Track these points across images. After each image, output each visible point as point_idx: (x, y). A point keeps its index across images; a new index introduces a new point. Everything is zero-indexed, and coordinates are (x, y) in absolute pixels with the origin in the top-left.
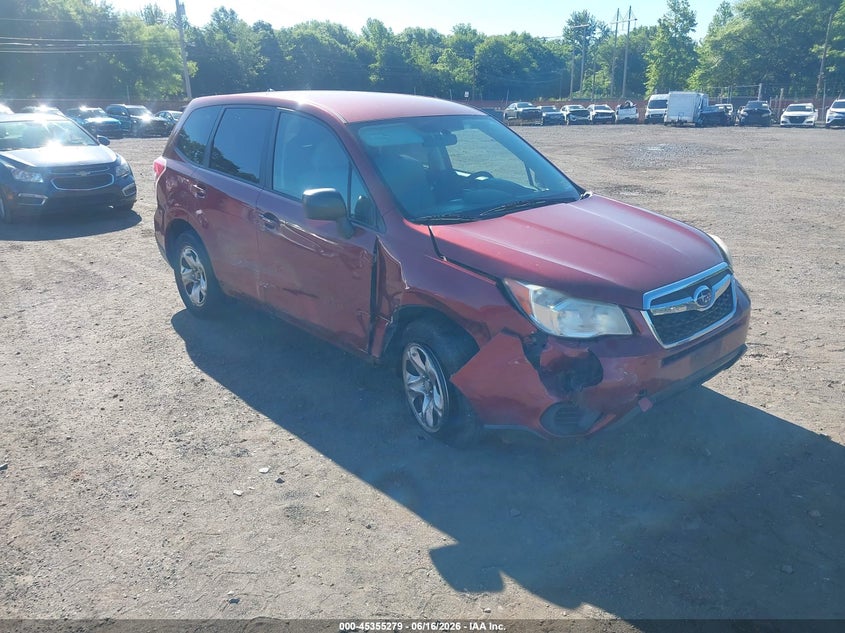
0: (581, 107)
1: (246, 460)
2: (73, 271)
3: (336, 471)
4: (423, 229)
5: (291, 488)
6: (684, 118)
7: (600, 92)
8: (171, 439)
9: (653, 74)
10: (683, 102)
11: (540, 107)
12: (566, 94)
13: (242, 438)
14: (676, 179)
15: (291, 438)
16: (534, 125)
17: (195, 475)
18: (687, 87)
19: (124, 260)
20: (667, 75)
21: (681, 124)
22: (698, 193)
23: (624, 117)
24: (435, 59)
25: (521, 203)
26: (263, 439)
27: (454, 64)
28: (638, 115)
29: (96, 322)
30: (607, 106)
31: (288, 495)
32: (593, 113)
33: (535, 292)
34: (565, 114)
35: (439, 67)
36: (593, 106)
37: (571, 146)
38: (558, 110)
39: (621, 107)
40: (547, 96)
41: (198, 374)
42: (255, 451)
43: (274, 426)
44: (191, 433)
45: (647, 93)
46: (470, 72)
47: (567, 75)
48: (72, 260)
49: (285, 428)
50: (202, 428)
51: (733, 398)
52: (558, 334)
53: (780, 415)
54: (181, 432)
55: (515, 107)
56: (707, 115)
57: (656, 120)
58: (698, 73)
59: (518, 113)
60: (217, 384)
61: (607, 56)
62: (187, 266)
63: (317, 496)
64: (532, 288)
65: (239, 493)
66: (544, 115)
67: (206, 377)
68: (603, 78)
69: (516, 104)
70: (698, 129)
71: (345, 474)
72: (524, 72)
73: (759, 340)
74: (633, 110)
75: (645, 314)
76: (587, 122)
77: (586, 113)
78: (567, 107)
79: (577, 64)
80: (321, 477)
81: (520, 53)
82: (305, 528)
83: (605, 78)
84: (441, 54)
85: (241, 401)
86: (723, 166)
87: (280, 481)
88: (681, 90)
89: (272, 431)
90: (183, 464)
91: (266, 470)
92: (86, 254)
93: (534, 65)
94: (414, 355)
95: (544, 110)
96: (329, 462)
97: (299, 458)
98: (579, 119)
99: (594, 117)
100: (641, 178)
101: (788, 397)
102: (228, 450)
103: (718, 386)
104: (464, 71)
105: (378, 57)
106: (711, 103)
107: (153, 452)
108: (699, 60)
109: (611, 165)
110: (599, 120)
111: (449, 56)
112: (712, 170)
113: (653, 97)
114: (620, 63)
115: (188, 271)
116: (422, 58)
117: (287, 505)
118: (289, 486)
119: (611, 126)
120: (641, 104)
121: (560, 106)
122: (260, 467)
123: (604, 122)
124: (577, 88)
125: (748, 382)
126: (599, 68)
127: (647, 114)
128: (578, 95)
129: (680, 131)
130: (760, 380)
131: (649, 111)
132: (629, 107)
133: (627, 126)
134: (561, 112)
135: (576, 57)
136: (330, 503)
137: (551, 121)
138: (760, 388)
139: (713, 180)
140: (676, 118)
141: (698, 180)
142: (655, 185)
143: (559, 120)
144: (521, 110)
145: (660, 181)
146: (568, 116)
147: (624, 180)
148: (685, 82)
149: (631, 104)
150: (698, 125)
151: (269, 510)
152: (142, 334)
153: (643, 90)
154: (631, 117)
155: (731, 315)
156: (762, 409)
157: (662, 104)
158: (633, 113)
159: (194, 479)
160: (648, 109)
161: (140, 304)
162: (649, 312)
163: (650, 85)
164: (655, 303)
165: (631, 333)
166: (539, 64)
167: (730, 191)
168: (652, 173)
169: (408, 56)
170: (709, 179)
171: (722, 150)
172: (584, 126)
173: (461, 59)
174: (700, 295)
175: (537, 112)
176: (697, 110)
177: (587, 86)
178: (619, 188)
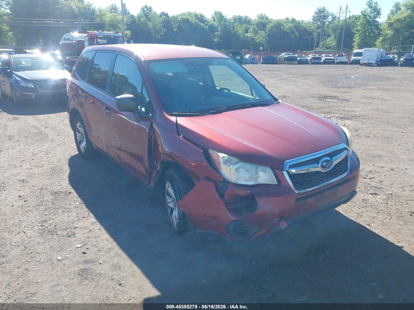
0: (317, 56)
1: (72, 239)
2: (35, 131)
3: (117, 249)
4: (173, 119)
5: (89, 258)
6: (372, 62)
7: (330, 48)
8: (39, 225)
9: (357, 39)
10: (371, 54)
11: (296, 55)
12: (312, 49)
13: (75, 226)
14: (358, 93)
15: (100, 228)
16: (293, 64)
17: (42, 247)
18: (375, 46)
19: (62, 127)
20: (365, 39)
21: (369, 65)
22: (367, 101)
23: (340, 61)
24: (247, 31)
25: (235, 106)
26: (86, 228)
27: (256, 33)
28: (347, 60)
29: (33, 158)
30: (331, 55)
31: (86, 262)
32: (323, 59)
33: (223, 157)
34: (309, 59)
35: (248, 35)
36: (323, 55)
37: (308, 75)
38: (305, 57)
39: (339, 56)
40: (302, 50)
41: (70, 189)
42: (79, 234)
43: (95, 220)
44: (51, 222)
45: (354, 49)
46: (264, 37)
47: (313, 39)
48: (39, 126)
49: (99, 222)
50: (58, 219)
51: (352, 219)
52: (234, 182)
53: (377, 231)
54: (46, 221)
55: (284, 55)
56: (384, 60)
57: (357, 62)
58: (381, 39)
59: (285, 58)
60: (76, 195)
61: (335, 30)
62: (79, 132)
63: (100, 264)
64: (222, 155)
65: (59, 258)
66: (298, 59)
67: (73, 191)
68: (331, 41)
69: (284, 54)
70: (378, 68)
71: (120, 252)
72: (291, 38)
73: (377, 185)
74: (345, 57)
75: (285, 173)
76: (320, 63)
77: (320, 59)
78: (310, 55)
79: (319, 34)
80: (107, 252)
81: (289, 28)
82: (86, 282)
83: (332, 41)
84: (250, 28)
85: (84, 205)
86: (386, 87)
87: (84, 253)
88: (372, 47)
89: (93, 224)
90: (39, 240)
91: (79, 246)
92: (46, 123)
93: (297, 34)
94: (168, 187)
95: (298, 57)
96: (115, 244)
97: (100, 240)
98: (316, 61)
99: (324, 60)
100: (339, 92)
101: (385, 221)
102: (65, 232)
103: (346, 211)
104: (261, 37)
105: (219, 29)
106: (386, 54)
107: (26, 231)
108: (382, 32)
109: (326, 85)
110: (327, 62)
111: (254, 30)
112: (379, 89)
113: (355, 51)
114: (341, 34)
115: (80, 135)
116: (240, 30)
117: (82, 268)
118: (88, 256)
119: (332, 65)
120: (349, 55)
121: (307, 55)
122: (78, 244)
123: (329, 63)
124: (317, 46)
125: (364, 210)
126: (329, 36)
127: (352, 59)
128: (318, 49)
129: (368, 68)
130: (371, 209)
131: (353, 58)
132: (342, 56)
133: (341, 65)
134: (307, 58)
135: (318, 31)
136: (105, 269)
137: (301, 62)
138: (370, 213)
139: (377, 94)
140: (367, 62)
141: (369, 94)
142: (346, 96)
143: (306, 62)
144: (286, 56)
145: (349, 94)
146: (310, 60)
147: (331, 93)
148: (374, 43)
149: (344, 54)
150: (378, 66)
151: (72, 269)
152: (52, 166)
153: (352, 48)
154: (343, 61)
155: (345, 174)
156: (367, 227)
157: (360, 54)
158: (344, 59)
159: (40, 249)
160: (352, 57)
161: (59, 149)
162: (288, 172)
163: (355, 44)
164: (292, 167)
165: (277, 183)
166: (300, 34)
167: (385, 100)
168: (346, 90)
169: (234, 29)
170: (376, 94)
171: (388, 79)
172: (319, 65)
173: (260, 31)
174: (323, 163)
175: (294, 57)
176: (379, 58)
177: (323, 45)
178: (326, 97)
